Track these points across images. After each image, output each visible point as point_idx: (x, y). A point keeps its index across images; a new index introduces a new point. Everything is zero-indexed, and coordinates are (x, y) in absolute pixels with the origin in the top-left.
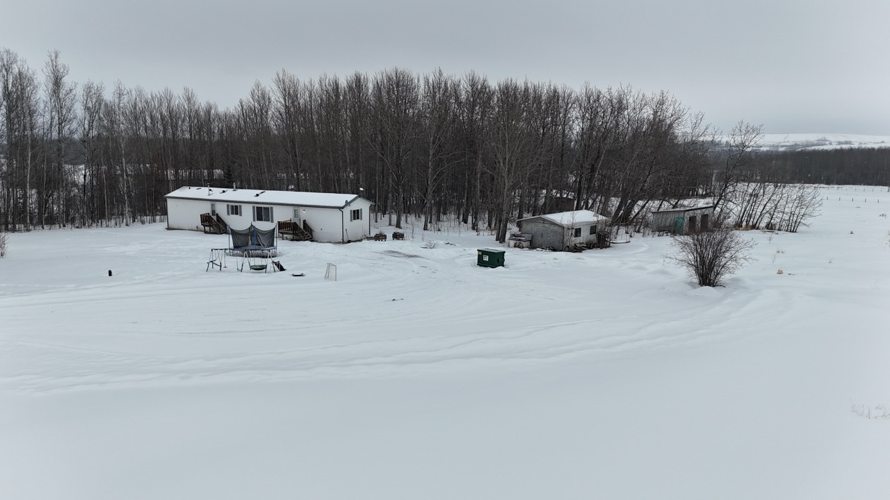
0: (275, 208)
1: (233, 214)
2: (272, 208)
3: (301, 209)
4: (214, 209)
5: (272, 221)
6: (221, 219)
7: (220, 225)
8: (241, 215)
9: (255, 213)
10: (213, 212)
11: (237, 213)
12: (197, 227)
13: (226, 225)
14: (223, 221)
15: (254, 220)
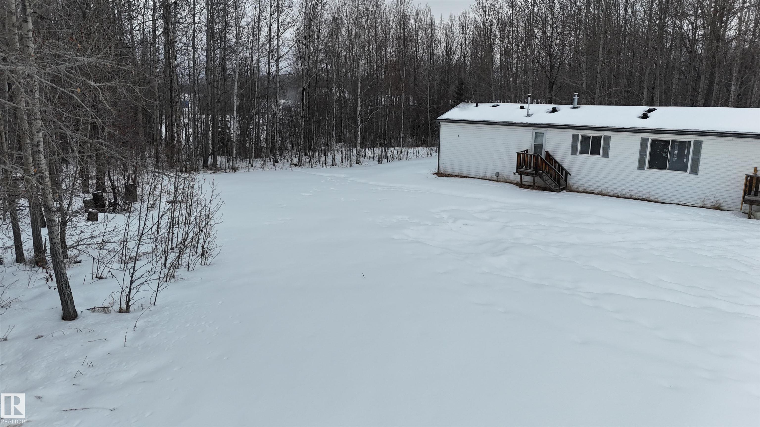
0: (709, 144)
2: (699, 143)
4: (539, 143)
5: (695, 171)
6: (556, 162)
7: (557, 170)
8: (606, 154)
9: (646, 151)
10: (538, 147)
11: (595, 151)
12: (497, 174)
13: (567, 173)
14: (559, 165)
15: (641, 166)
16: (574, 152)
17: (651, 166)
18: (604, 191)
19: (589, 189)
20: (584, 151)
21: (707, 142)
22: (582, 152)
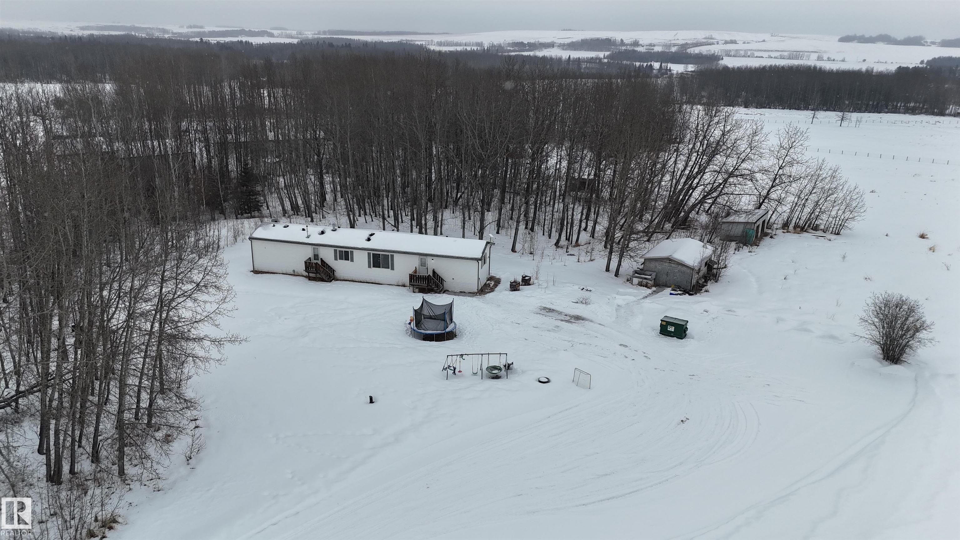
0: (397, 256)
2: (392, 256)
3: (428, 258)
4: (316, 253)
5: (393, 269)
6: (327, 264)
7: (328, 271)
8: (352, 260)
9: (370, 259)
10: (316, 256)
11: (347, 259)
12: (294, 271)
13: (334, 270)
14: (329, 266)
15: (369, 267)
16: (336, 259)
17: (374, 266)
18: (354, 279)
19: (346, 278)
20: (341, 258)
21: (395, 255)
22: (340, 259)
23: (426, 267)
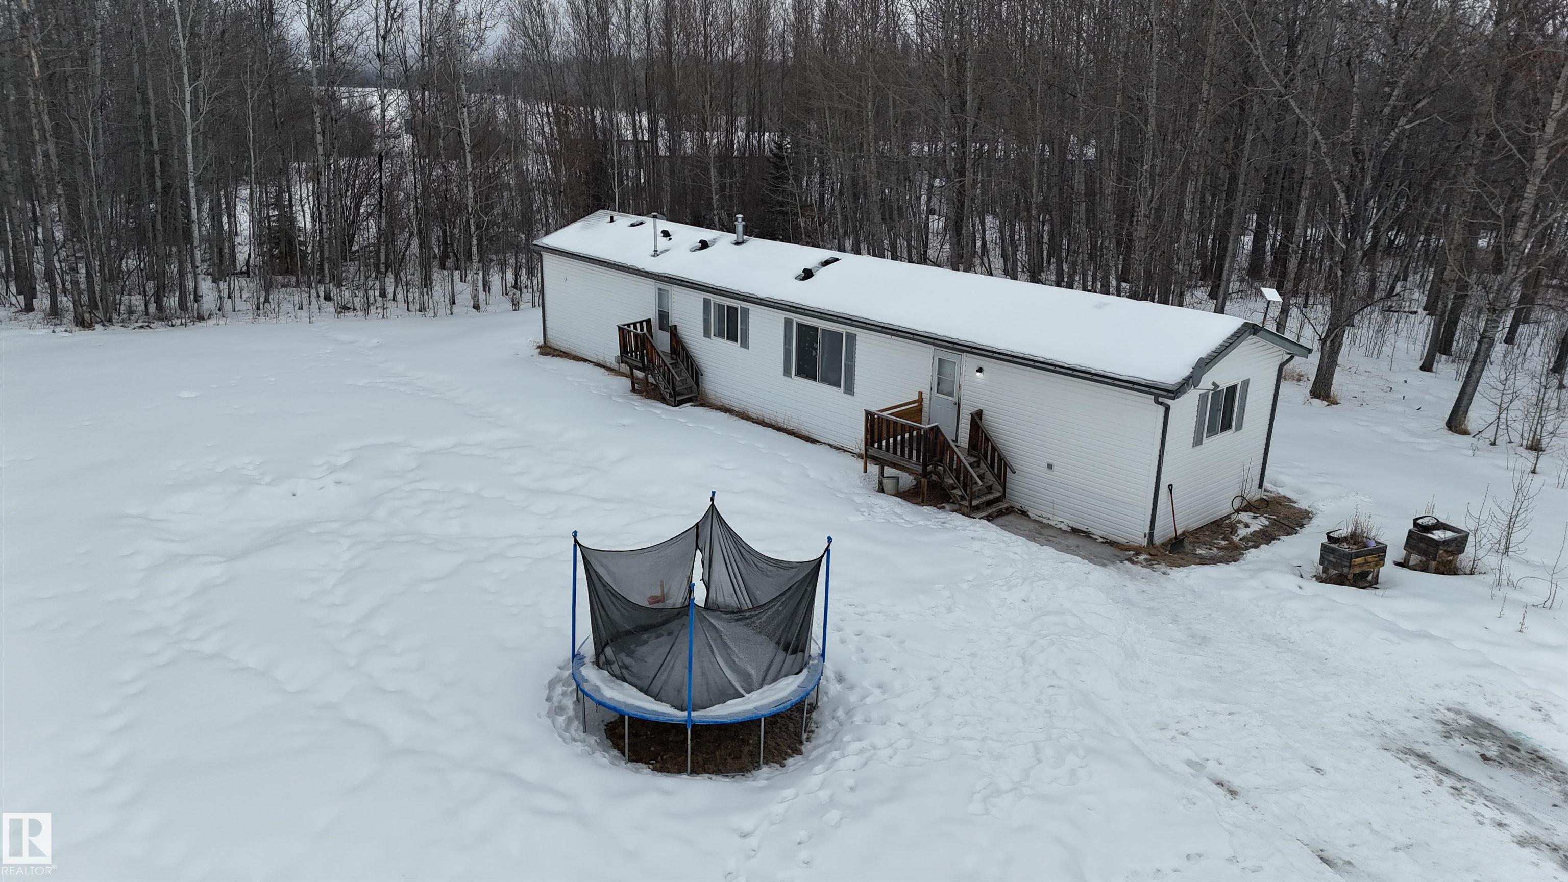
0: (865, 342)
1: (720, 334)
2: (852, 338)
3: (969, 362)
4: (664, 308)
5: (850, 388)
6: (685, 347)
8: (743, 341)
9: (791, 343)
10: (663, 317)
11: (732, 335)
13: (698, 370)
14: (690, 355)
15: (787, 372)
16: (707, 334)
17: (799, 373)
19: (728, 402)
20: (719, 332)
21: (860, 336)
22: (716, 334)
23: (955, 399)
